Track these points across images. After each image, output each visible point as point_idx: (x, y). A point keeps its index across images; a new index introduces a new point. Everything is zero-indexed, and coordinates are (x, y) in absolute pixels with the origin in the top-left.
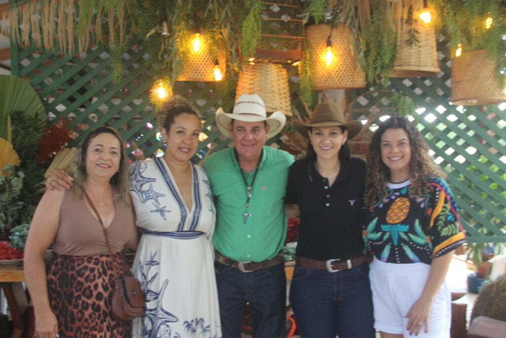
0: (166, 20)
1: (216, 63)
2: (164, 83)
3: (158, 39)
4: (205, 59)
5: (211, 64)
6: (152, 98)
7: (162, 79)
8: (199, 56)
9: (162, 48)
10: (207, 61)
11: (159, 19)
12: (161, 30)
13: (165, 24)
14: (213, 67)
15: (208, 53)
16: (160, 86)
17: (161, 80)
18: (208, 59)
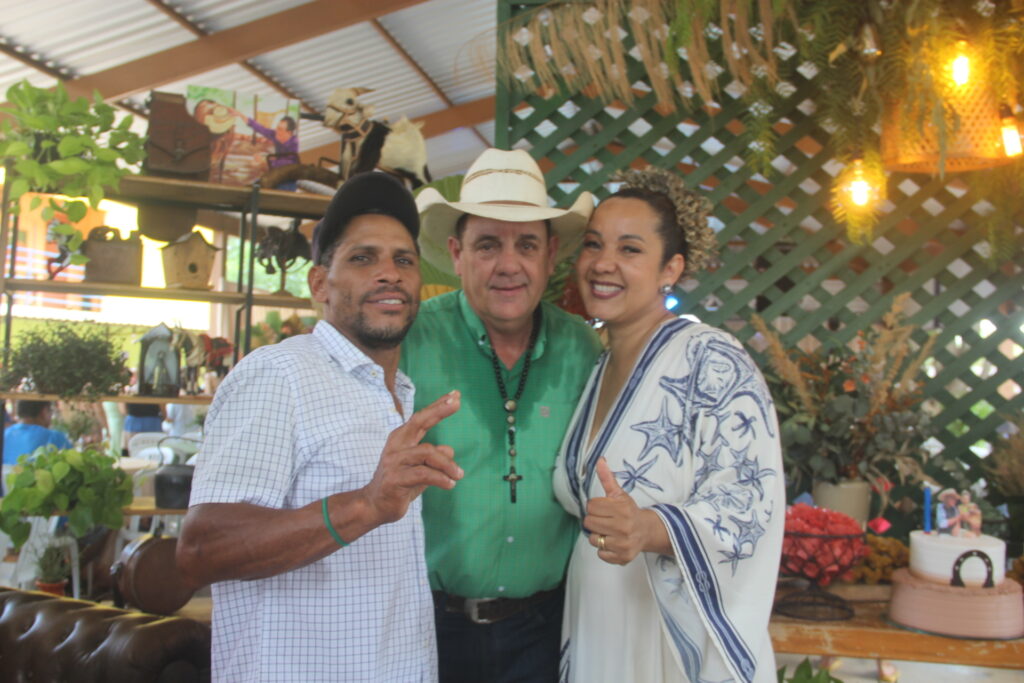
0: (871, 20)
1: (1005, 112)
2: (864, 169)
3: (852, 67)
4: (977, 104)
5: (993, 117)
6: (837, 207)
7: (861, 158)
8: (964, 98)
9: (864, 86)
10: (981, 111)
11: (854, 21)
12: (860, 42)
13: (868, 31)
14: (996, 124)
15: (985, 92)
16: (854, 177)
17: (858, 163)
18: (986, 104)
